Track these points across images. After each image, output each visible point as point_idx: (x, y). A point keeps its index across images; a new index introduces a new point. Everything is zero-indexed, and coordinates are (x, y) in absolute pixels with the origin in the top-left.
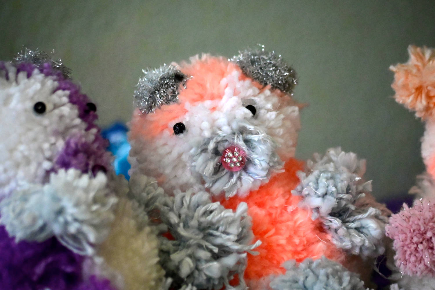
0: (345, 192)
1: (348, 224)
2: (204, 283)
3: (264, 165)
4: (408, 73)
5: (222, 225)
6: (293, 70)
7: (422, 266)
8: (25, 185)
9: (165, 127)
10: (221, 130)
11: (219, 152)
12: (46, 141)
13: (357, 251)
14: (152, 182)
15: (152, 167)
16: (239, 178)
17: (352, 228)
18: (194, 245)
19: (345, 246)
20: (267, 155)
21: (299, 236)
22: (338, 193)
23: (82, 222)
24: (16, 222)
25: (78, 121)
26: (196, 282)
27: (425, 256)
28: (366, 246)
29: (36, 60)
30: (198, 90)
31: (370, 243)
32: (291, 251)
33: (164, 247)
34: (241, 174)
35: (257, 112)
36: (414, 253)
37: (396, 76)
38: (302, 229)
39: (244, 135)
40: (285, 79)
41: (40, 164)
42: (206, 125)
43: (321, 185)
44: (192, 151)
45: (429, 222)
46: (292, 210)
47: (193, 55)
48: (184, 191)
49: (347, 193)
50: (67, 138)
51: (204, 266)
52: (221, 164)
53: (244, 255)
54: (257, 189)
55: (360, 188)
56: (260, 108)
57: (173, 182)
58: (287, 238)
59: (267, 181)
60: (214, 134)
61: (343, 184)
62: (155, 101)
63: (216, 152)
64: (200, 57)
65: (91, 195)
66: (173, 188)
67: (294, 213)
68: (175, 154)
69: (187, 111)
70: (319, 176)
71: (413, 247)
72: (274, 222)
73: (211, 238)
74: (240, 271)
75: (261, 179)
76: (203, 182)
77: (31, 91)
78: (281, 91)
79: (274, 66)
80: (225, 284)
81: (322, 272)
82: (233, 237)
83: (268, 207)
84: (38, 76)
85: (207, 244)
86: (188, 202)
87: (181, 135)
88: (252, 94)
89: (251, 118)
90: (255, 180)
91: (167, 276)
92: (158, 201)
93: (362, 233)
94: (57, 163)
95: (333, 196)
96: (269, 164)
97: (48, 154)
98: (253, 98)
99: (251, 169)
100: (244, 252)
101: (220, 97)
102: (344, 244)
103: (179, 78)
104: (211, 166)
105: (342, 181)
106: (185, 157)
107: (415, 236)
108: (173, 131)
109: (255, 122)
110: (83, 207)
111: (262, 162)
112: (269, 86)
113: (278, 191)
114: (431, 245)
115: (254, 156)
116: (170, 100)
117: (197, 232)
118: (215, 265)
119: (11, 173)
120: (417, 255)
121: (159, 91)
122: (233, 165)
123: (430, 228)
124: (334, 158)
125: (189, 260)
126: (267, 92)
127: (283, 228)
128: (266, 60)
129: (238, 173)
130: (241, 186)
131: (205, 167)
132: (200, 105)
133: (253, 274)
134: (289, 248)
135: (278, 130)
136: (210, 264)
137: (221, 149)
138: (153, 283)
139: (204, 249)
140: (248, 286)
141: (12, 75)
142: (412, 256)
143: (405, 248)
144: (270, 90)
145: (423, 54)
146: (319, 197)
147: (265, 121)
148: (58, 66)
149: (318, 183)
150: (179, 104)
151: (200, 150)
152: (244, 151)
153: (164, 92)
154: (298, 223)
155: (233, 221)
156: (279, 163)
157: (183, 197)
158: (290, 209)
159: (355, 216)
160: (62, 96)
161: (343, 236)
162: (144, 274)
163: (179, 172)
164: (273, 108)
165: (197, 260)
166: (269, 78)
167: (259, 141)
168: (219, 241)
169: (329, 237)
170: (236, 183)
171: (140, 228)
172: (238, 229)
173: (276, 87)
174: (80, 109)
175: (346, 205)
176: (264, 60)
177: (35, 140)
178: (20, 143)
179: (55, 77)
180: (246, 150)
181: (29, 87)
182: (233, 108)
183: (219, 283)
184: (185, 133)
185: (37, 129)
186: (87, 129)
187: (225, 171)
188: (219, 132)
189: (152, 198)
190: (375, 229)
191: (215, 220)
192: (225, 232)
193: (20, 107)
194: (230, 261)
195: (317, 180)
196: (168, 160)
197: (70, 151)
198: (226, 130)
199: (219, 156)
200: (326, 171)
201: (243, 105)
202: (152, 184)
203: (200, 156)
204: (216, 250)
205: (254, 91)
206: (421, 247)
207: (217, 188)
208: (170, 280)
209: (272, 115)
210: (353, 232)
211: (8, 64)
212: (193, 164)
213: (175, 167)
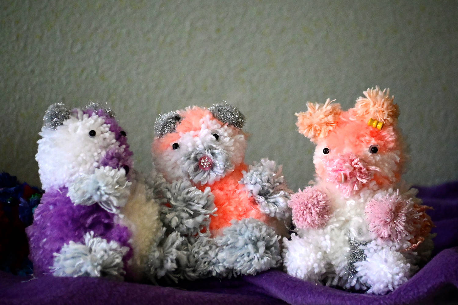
0: (267, 182)
1: (268, 200)
2: (185, 231)
3: (222, 167)
4: (304, 117)
5: (196, 199)
6: (242, 115)
7: (306, 223)
8: (83, 175)
9: (169, 145)
10: (198, 147)
11: (198, 160)
12: (96, 151)
13: (273, 215)
14: (160, 176)
15: (162, 167)
16: (209, 174)
17: (270, 202)
18: (180, 210)
19: (266, 212)
20: (223, 161)
21: (241, 206)
22: (263, 183)
23: (109, 194)
24: (75, 195)
25: (114, 141)
26: (181, 230)
27: (308, 218)
28: (277, 212)
29: (96, 108)
30: (187, 125)
31: (279, 210)
32: (236, 214)
33: (163, 211)
34: (209, 172)
35: (219, 138)
36: (302, 215)
37: (298, 118)
38: (243, 202)
39: (212, 150)
40: (237, 120)
41: (92, 164)
42: (190, 144)
43: (253, 178)
44: (182, 159)
45: (310, 198)
46: (239, 192)
47: (187, 106)
48: (177, 181)
49: (268, 182)
50: (107, 150)
51: (185, 221)
52: (199, 166)
53: (208, 216)
54: (219, 180)
55: (276, 180)
56: (221, 136)
57: (173, 176)
58: (235, 207)
59: (224, 176)
60: (195, 149)
61: (265, 177)
62: (164, 131)
63: (196, 159)
64: (191, 108)
65: (116, 180)
66: (172, 179)
67: (239, 194)
68: (173, 160)
69: (181, 137)
70: (253, 173)
71: (301, 212)
72: (228, 199)
73: (190, 206)
74: (206, 225)
75: (220, 174)
76: (189, 176)
77: (88, 124)
78: (235, 126)
79: (231, 112)
80: (198, 232)
81: (250, 225)
82: (201, 206)
83: (225, 191)
84: (94, 116)
85: (187, 209)
86: (179, 187)
87: (176, 150)
88: (217, 128)
89: (215, 141)
90: (217, 175)
91: (163, 226)
92: (162, 186)
93: (276, 205)
94: (102, 163)
95: (259, 184)
96: (224, 166)
97: (96, 158)
98: (217, 130)
99: (215, 169)
100: (209, 214)
101: (200, 129)
102: (265, 211)
103: (178, 118)
104: (192, 167)
105: (265, 176)
106: (179, 162)
107: (302, 206)
108: (172, 148)
109: (218, 143)
110: (110, 187)
111: (221, 165)
112: (227, 123)
113: (231, 181)
114: (311, 212)
115: (217, 162)
116: (172, 131)
117: (182, 203)
118: (191, 221)
119: (76, 169)
120: (304, 217)
121: (166, 126)
122: (205, 167)
123: (310, 202)
124: (264, 164)
125: (176, 218)
126: (226, 127)
127: (233, 202)
128: (227, 109)
129: (208, 171)
130: (210, 178)
131: (189, 168)
132: (187, 133)
133: (214, 227)
134: (235, 213)
135: (231, 148)
136: (188, 220)
137: (198, 158)
138: (155, 230)
139: (185, 213)
140: (211, 233)
141: (79, 116)
142: (301, 217)
143: (297, 213)
144: (228, 126)
145: (315, 106)
146: (252, 184)
147: (224, 143)
148: (108, 111)
149: (252, 177)
150: (177, 133)
151: (186, 158)
152: (211, 159)
153: (169, 126)
154: (241, 199)
155: (202, 197)
156: (230, 166)
157: (177, 184)
158: (238, 191)
159: (273, 195)
160: (106, 127)
161: (265, 206)
162: (149, 224)
163: (176, 170)
164: (228, 136)
165: (181, 218)
166: (228, 119)
167: (219, 153)
168: (194, 208)
169: (258, 207)
170: (207, 177)
171: (148, 200)
172: (205, 201)
173: (231, 124)
174: (116, 135)
175: (267, 189)
176: (225, 109)
177: (89, 151)
178: (81, 152)
179: (104, 117)
180: (212, 158)
181: (88, 122)
182: (206, 135)
183: (194, 231)
184: (178, 148)
185: (90, 144)
186: (120, 146)
187: (201, 170)
188: (198, 149)
189: (159, 184)
190: (283, 203)
191: (192, 197)
192: (198, 203)
193: (82, 133)
194: (200, 219)
195: (252, 175)
196: (169, 163)
197: (109, 157)
198: (200, 148)
199: (197, 161)
200: (257, 171)
201: (212, 134)
202: (160, 177)
203: (186, 161)
204: (192, 213)
205: (218, 126)
206: (305, 212)
207: (196, 179)
208: (165, 229)
209: (227, 139)
210: (270, 204)
211: (78, 110)
212: (183, 166)
213: (173, 168)
